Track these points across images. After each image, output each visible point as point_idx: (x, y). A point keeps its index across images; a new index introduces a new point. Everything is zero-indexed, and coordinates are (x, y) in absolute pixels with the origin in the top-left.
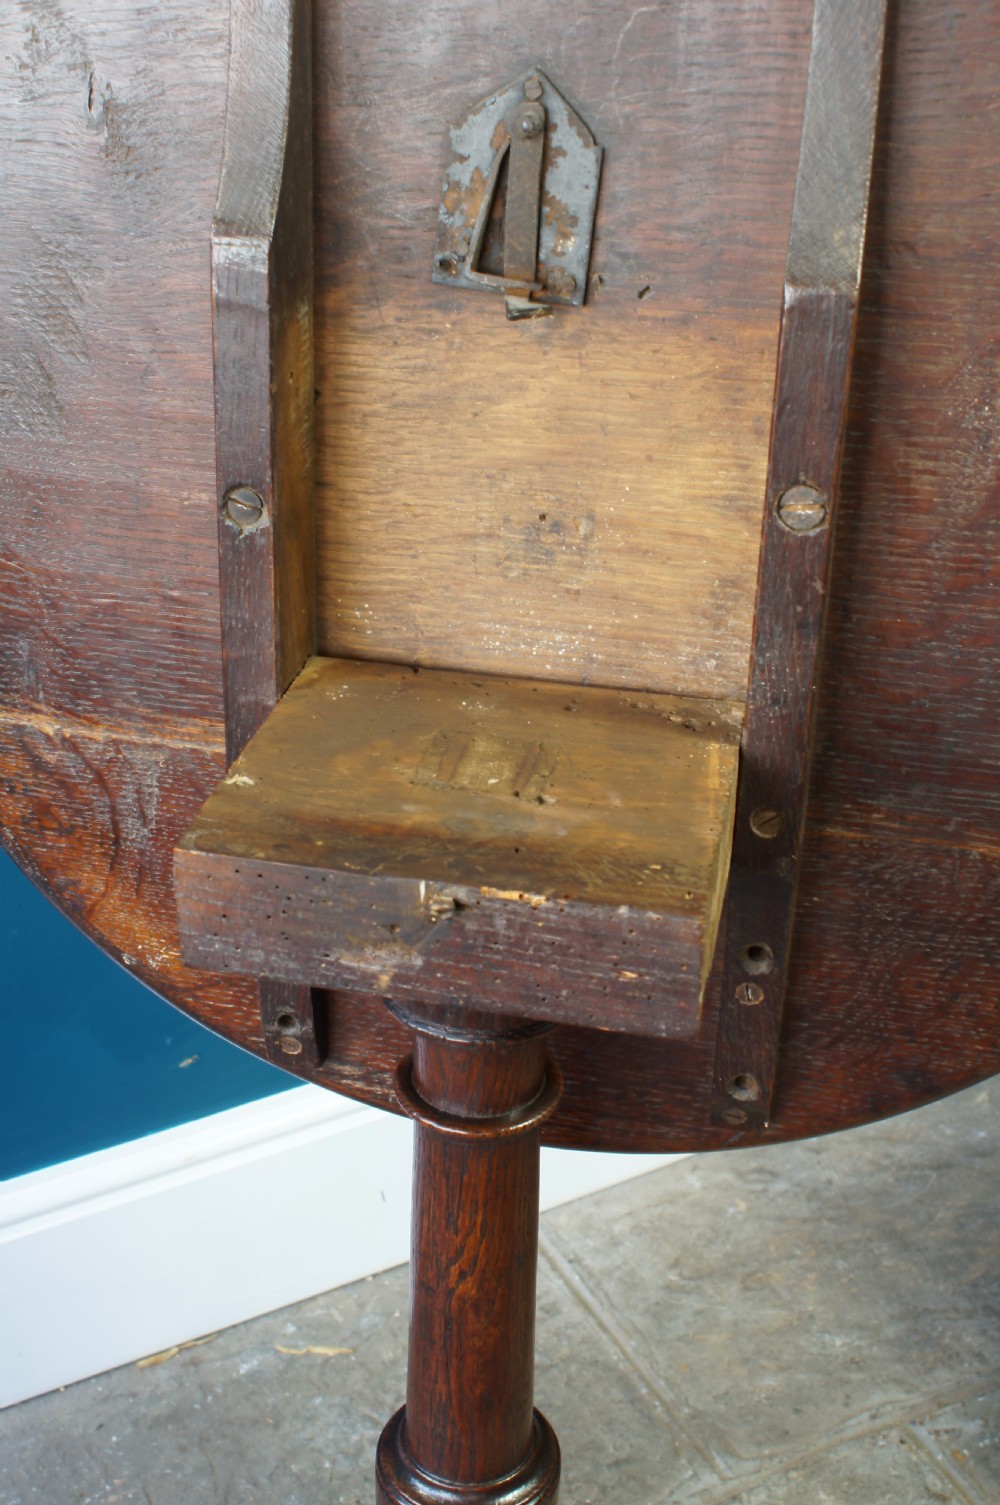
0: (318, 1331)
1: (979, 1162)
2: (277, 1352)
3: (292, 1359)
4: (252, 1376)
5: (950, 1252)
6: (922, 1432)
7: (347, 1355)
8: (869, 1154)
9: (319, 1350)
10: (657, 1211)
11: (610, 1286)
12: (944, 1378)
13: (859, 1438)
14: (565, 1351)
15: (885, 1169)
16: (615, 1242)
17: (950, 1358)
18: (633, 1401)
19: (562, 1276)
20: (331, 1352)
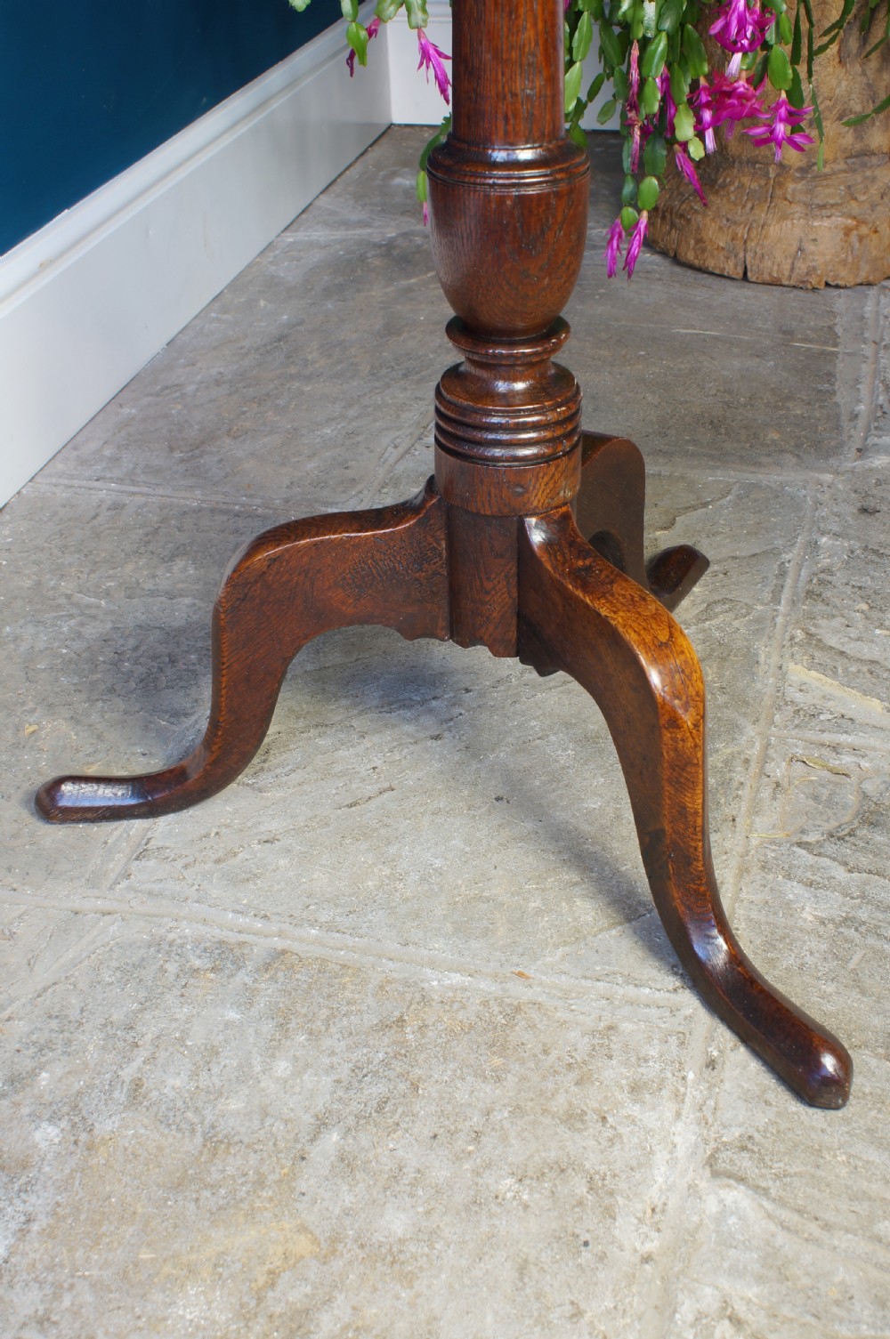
1: (300, 329)
5: (339, 368)
8: (227, 353)
10: (123, 433)
11: (142, 478)
13: (401, 457)
14: (154, 518)
15: (247, 354)
18: (237, 516)
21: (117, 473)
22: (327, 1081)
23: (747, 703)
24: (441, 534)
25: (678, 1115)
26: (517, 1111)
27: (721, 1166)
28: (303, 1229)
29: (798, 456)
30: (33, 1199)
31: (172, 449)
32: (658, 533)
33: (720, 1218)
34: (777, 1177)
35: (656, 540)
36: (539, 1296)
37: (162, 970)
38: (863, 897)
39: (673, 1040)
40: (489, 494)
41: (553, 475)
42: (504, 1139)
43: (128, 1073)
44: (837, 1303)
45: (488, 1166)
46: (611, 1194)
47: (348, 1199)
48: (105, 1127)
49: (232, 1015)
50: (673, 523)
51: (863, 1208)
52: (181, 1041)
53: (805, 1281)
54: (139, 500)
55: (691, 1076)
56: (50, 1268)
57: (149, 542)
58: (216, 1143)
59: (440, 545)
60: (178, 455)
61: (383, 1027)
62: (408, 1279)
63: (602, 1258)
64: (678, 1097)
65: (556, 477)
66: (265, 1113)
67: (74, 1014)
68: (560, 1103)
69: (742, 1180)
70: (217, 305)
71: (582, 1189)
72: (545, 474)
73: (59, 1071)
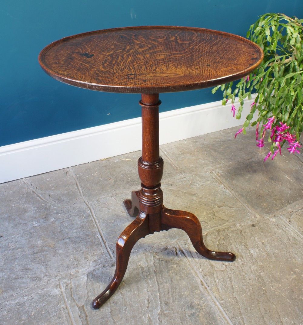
0: (127, 157)
1: (229, 142)
2: (121, 160)
3: (123, 160)
4: (117, 162)
5: (222, 152)
6: (214, 172)
7: (131, 160)
8: (212, 140)
9: (127, 159)
10: (178, 146)
11: (170, 154)
12: (218, 166)
13: (204, 172)
15: (215, 142)
16: (172, 149)
17: (219, 164)
18: (172, 167)
19: (163, 152)
20: (128, 160)
22: (76, 235)
23: (182, 236)
25: (94, 267)
26: (83, 253)
27: (89, 275)
28: (54, 245)
29: (262, 210)
30: (44, 224)
32: (216, 207)
33: (81, 278)
34: (91, 280)
35: (214, 207)
36: (59, 268)
37: (81, 214)
38: (149, 267)
39: (105, 261)
42: (78, 254)
43: (65, 220)
44: (76, 294)
45: (73, 254)
46: (77, 266)
47: (61, 246)
48: (57, 223)
49: (79, 223)
50: (221, 207)
51: (92, 290)
52: (72, 221)
53: (78, 290)
55: (101, 265)
56: (37, 230)
58: (60, 232)
61: (87, 235)
62: (54, 256)
63: (68, 270)
64: (96, 265)
66: (67, 233)
67: (69, 211)
68: (87, 256)
69: (88, 277)
70: (224, 130)
71: (76, 264)
73: (61, 215)
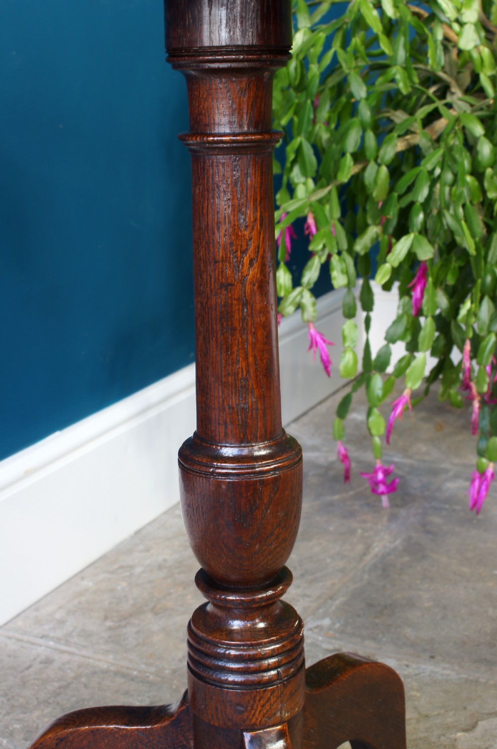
14: (71, 674)
21: (59, 633)
24: (190, 735)
31: (106, 618)
32: (459, 734)
35: (455, 740)
40: (217, 709)
41: (269, 699)
50: (474, 726)
54: (66, 657)
57: (59, 694)
59: (188, 743)
60: (109, 623)
65: (272, 700)
72: (261, 698)
